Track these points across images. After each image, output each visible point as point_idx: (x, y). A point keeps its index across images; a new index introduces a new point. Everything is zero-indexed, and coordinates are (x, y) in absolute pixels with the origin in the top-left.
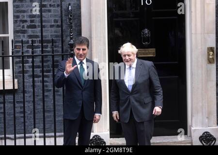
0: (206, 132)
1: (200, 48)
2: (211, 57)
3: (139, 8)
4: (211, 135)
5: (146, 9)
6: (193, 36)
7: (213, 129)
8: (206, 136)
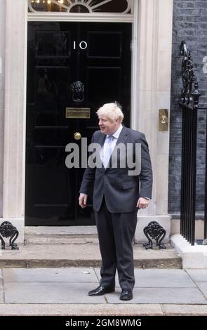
0: (153, 222)
1: (149, 109)
2: (163, 122)
3: (70, 53)
4: (159, 227)
5: (79, 53)
6: (141, 93)
7: (162, 218)
8: (152, 227)
